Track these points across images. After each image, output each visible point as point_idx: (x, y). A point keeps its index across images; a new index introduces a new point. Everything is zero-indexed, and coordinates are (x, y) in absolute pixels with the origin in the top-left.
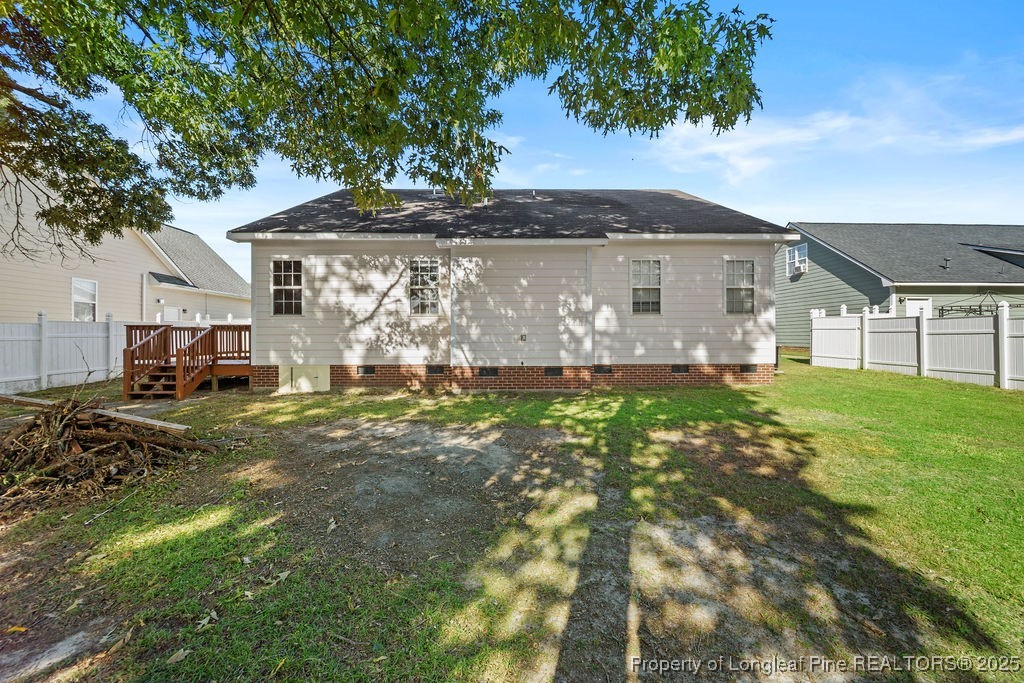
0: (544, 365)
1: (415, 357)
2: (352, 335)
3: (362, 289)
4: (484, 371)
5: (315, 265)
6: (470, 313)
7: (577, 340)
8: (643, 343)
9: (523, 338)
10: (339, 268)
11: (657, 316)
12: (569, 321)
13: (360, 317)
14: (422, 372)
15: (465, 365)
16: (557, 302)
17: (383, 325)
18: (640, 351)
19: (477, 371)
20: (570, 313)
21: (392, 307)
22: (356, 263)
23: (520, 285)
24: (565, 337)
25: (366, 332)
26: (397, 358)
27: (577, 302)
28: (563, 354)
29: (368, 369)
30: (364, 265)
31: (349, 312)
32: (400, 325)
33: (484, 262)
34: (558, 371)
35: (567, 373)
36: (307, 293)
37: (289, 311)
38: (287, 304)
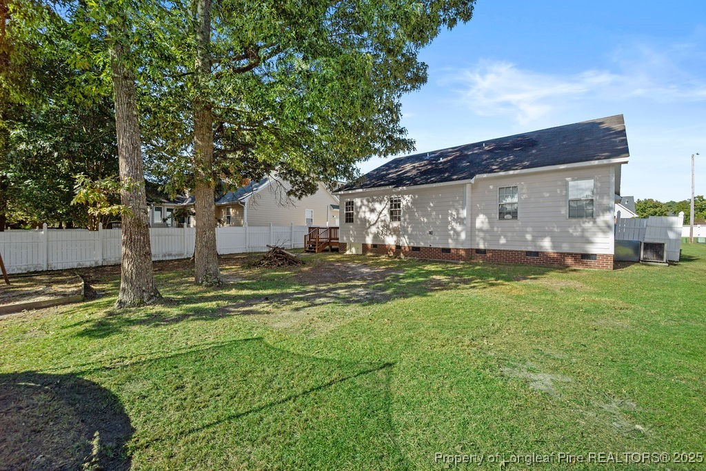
0: (441, 247)
1: (390, 241)
2: (369, 230)
3: (372, 210)
4: (415, 249)
5: (358, 202)
6: (408, 220)
7: (457, 234)
8: (505, 237)
9: (431, 233)
10: (365, 202)
11: (516, 221)
12: (454, 224)
13: (372, 223)
14: (394, 248)
15: (406, 245)
16: (447, 214)
17: (380, 226)
18: (503, 241)
19: (411, 248)
20: (454, 219)
21: (383, 218)
22: (371, 200)
23: (430, 207)
24: (452, 232)
25: (373, 229)
26: (384, 241)
27: (458, 214)
28: (450, 241)
29: (374, 246)
30: (374, 201)
31: (368, 221)
32: (386, 227)
33: (414, 196)
34: (448, 250)
35: (452, 251)
36: (355, 213)
37: (350, 222)
38: (349, 218)
